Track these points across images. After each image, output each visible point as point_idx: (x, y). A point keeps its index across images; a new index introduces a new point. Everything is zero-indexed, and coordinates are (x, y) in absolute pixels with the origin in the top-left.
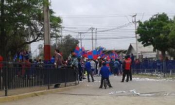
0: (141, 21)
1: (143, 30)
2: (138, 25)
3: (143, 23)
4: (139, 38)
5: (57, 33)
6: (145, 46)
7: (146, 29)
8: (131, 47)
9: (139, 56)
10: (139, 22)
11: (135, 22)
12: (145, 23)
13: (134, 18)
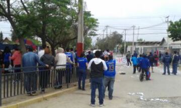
0: (172, 21)
1: (173, 28)
2: (169, 24)
3: (174, 23)
4: (170, 34)
5: (95, 31)
6: (174, 41)
7: (176, 28)
8: (164, 40)
9: (169, 47)
10: (171, 22)
11: (167, 22)
12: (175, 22)
13: (167, 19)
